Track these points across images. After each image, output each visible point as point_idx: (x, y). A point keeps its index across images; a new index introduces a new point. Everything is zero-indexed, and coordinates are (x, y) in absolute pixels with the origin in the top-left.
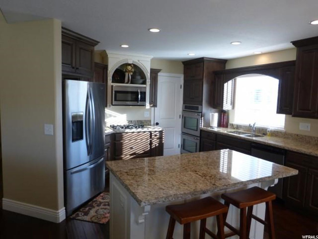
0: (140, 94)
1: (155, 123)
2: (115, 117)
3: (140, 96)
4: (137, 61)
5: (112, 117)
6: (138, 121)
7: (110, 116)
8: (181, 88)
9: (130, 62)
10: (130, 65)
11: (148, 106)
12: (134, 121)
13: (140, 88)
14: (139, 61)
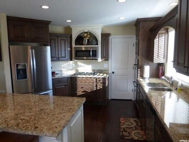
0: (91, 52)
1: (112, 72)
2: (84, 67)
3: (91, 53)
4: (91, 30)
5: (82, 67)
6: (99, 70)
7: (81, 66)
8: (134, 46)
9: (86, 31)
10: (86, 33)
11: (100, 60)
12: (96, 70)
13: (92, 47)
14: (92, 29)
